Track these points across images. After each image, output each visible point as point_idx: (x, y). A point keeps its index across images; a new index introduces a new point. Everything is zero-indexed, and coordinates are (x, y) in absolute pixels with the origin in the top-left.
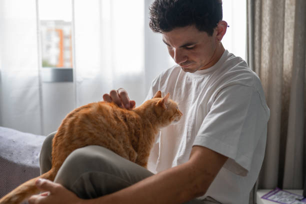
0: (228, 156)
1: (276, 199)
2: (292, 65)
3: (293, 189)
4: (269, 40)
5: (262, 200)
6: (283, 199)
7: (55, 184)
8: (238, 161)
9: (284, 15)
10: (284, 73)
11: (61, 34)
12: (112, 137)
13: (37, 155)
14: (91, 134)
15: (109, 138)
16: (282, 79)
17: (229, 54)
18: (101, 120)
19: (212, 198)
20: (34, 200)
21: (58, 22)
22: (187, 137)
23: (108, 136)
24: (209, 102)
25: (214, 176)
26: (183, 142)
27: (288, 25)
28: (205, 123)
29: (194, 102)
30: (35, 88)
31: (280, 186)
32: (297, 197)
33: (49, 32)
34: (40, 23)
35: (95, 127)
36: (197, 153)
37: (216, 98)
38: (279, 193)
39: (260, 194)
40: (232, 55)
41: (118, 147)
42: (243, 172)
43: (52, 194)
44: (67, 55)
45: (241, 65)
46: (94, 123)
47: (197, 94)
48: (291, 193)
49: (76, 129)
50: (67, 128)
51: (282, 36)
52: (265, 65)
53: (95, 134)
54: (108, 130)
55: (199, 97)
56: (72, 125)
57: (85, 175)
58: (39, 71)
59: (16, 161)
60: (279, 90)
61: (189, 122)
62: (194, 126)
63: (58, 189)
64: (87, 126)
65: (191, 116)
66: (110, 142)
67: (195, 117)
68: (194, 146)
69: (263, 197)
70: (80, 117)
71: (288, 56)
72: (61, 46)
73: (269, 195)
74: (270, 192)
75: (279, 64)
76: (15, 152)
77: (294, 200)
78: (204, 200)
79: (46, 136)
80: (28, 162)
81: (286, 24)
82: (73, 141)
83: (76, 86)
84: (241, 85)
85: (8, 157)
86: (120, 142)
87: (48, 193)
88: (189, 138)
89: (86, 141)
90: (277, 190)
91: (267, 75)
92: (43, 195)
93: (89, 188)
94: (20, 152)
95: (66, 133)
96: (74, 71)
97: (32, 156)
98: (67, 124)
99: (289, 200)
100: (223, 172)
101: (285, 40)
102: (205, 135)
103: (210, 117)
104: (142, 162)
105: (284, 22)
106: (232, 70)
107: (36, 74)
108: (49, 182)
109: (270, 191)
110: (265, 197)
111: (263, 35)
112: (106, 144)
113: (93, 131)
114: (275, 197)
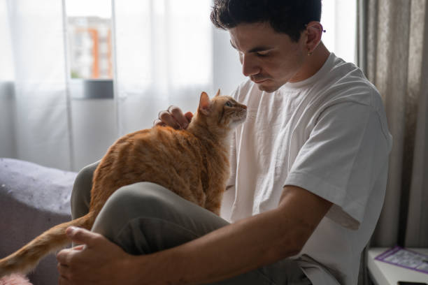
0: (332, 201)
1: (396, 261)
2: (420, 73)
3: (419, 247)
4: (388, 39)
5: (378, 263)
6: (405, 261)
7: (93, 234)
8: (347, 209)
10: (409, 86)
11: (95, 35)
12: (176, 173)
13: (66, 198)
14: (149, 167)
15: (172, 175)
16: (406, 94)
17: (336, 59)
18: (162, 149)
19: (310, 258)
20: (66, 255)
21: (92, 20)
22: (276, 174)
23: (171, 171)
24: (308, 125)
26: (269, 181)
27: (415, 17)
28: (301, 155)
29: (285, 126)
30: (62, 106)
31: (400, 243)
32: (424, 258)
33: (78, 33)
34: (68, 21)
35: (154, 158)
36: (290, 196)
37: (317, 120)
38: (400, 252)
39: (372, 255)
40: (340, 60)
41: (184, 187)
42: (353, 224)
43: (89, 247)
44: (104, 64)
45: (353, 74)
47: (289, 115)
48: (416, 253)
49: (130, 158)
50: (116, 155)
51: (406, 33)
52: (382, 74)
53: (155, 168)
54: (171, 164)
55: (292, 118)
56: (124, 152)
57: (134, 222)
58: (67, 83)
59: (37, 206)
60: (401, 108)
61: (278, 153)
62: (285, 159)
63: (97, 240)
66: (172, 180)
67: (288, 147)
68: (285, 186)
69: (376, 258)
70: (135, 144)
71: (414, 61)
72: (95, 53)
73: (386, 254)
74: (387, 252)
75: (402, 73)
76: (36, 194)
77: (420, 262)
78: (297, 260)
79: (78, 171)
80: (54, 207)
81: (412, 16)
82: (125, 173)
83: (117, 104)
84: (354, 102)
85: (26, 201)
86: (186, 182)
87: (84, 246)
88: (278, 177)
89: (142, 176)
90: (396, 249)
91: (385, 88)
92: (76, 249)
93: (139, 239)
94: (43, 194)
95: (115, 162)
96: (115, 84)
97: (59, 199)
98: (117, 150)
99: (414, 263)
100: (325, 223)
101: (412, 39)
103: (310, 147)
104: (213, 205)
105: (409, 14)
106: (340, 82)
107: (62, 87)
108: (85, 231)
109: (386, 249)
110: (380, 258)
112: (167, 183)
114: (393, 259)
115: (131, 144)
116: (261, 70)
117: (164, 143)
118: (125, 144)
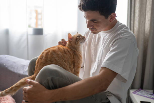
1: (140, 94)
3: (148, 89)
4: (139, 16)
5: (133, 95)
6: (143, 94)
7: (35, 82)
9: (146, 4)
10: (145, 32)
13: (26, 69)
14: (55, 59)
16: (144, 35)
17: (120, 23)
18: (60, 53)
19: (109, 92)
20: (26, 89)
22: (98, 63)
23: (63, 61)
25: (111, 82)
26: (96, 65)
27: (148, 9)
28: (107, 56)
29: (102, 46)
30: (25, 37)
31: (141, 87)
32: (150, 93)
35: (57, 57)
37: (113, 44)
38: (141, 91)
39: (132, 91)
40: (121, 24)
41: (67, 67)
42: (125, 80)
43: (34, 87)
46: (57, 55)
47: (103, 42)
48: (147, 91)
49: (49, 56)
50: (44, 55)
51: (145, 14)
52: (136, 28)
53: (57, 60)
56: (47, 54)
57: (49, 78)
58: (27, 29)
59: (16, 72)
60: (143, 40)
61: (99, 56)
62: (101, 58)
63: (37, 84)
64: (54, 56)
65: (100, 53)
66: (63, 64)
67: (102, 53)
69: (133, 93)
70: (51, 51)
71: (148, 24)
72: (37, 18)
75: (143, 28)
76: (16, 68)
77: (148, 94)
78: (105, 93)
80: (21, 72)
81: (147, 8)
83: (44, 37)
84: (126, 38)
85: (12, 70)
86: (68, 65)
87: (32, 86)
90: (140, 89)
91: (137, 33)
92: (29, 87)
94: (18, 67)
95: (44, 57)
96: (43, 30)
97: (23, 69)
98: (45, 53)
99: (146, 95)
100: (115, 80)
101: (147, 16)
102: (107, 62)
103: (110, 54)
104: (76, 73)
105: (146, 8)
106: (121, 31)
109: (137, 90)
110: (134, 93)
111: (136, 13)
112: (61, 65)
113: (56, 58)
115: (49, 51)
116: (93, 26)
117: (60, 51)
118: (47, 51)
